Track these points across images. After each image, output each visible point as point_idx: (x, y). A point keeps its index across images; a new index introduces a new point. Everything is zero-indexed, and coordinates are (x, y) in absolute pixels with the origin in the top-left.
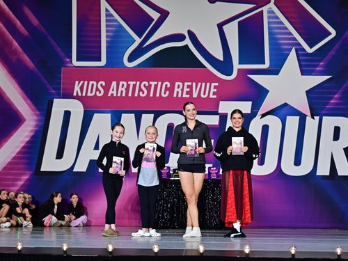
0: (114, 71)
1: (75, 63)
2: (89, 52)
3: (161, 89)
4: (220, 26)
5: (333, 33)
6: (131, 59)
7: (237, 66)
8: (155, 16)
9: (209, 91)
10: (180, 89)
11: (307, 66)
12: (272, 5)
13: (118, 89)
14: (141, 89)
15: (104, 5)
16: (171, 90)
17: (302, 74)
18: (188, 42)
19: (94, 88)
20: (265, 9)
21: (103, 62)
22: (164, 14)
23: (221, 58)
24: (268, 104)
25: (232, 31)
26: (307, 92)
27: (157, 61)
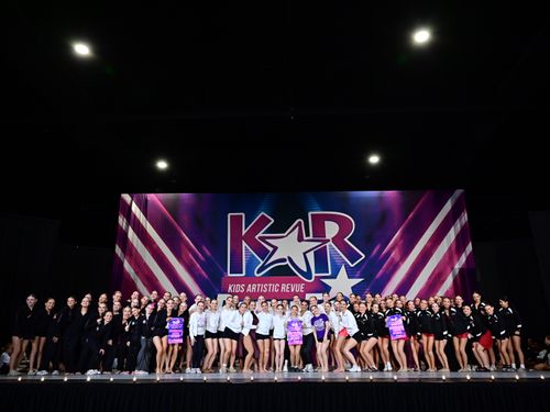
0: (250, 279)
1: (229, 275)
2: (236, 268)
3: (274, 288)
4: (304, 254)
5: (364, 256)
6: (258, 272)
7: (314, 275)
8: (271, 249)
9: (300, 288)
10: (285, 288)
11: (351, 274)
12: (331, 242)
13: (252, 288)
14: (264, 288)
15: (244, 244)
16: (280, 288)
17: (349, 277)
18: (288, 262)
19: (239, 288)
20: (327, 244)
21: (244, 274)
22: (275, 248)
23: (305, 270)
24: (333, 293)
25: (311, 256)
26: (353, 288)
27: (271, 273)
